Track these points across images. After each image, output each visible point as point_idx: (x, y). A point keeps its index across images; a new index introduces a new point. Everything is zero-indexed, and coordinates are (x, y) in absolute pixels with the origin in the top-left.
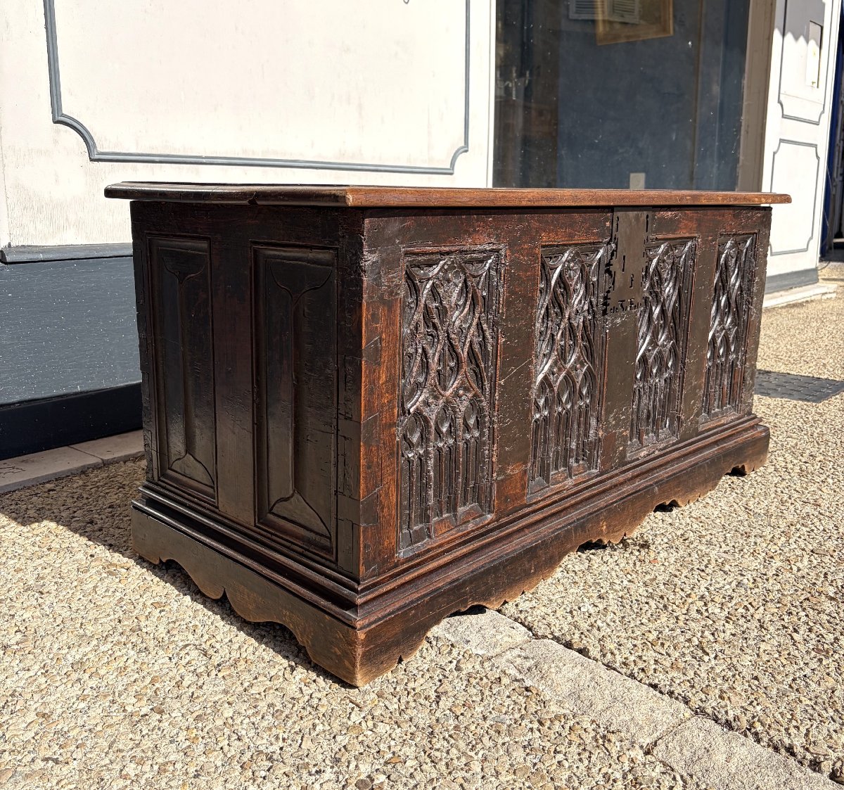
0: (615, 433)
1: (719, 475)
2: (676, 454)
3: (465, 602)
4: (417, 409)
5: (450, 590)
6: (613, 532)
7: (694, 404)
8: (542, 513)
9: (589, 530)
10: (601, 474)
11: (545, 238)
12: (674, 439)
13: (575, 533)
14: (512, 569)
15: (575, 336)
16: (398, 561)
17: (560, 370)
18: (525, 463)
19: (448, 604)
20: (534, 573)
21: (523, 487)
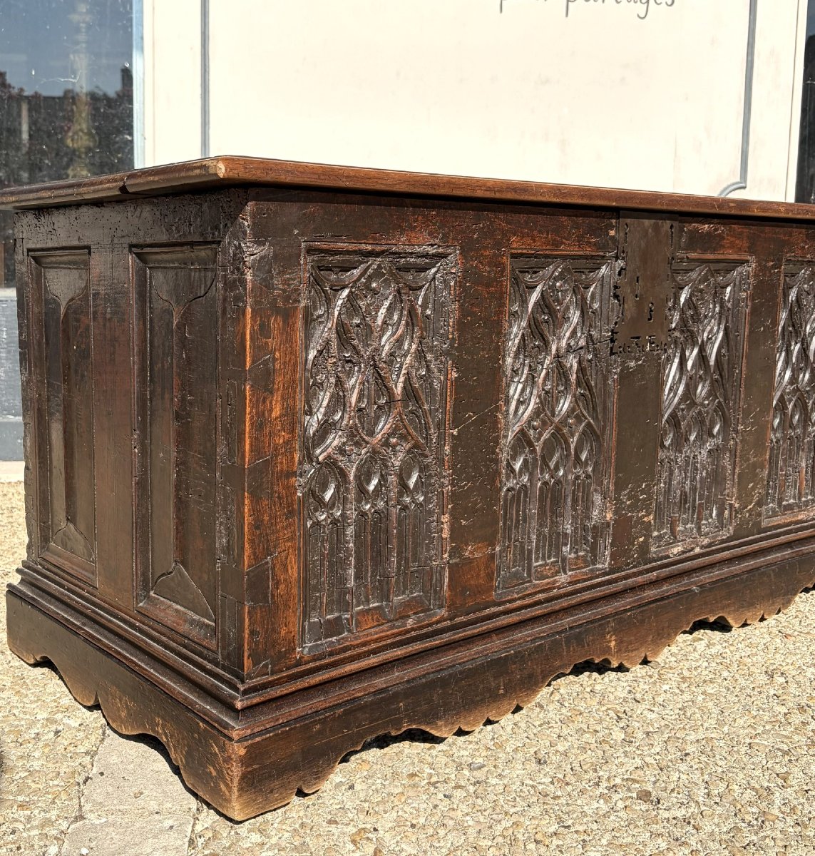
0: (632, 517)
1: (793, 589)
2: (726, 554)
3: (398, 723)
4: (329, 457)
5: (372, 703)
6: (627, 650)
7: (753, 488)
8: (519, 615)
9: (588, 645)
10: (612, 571)
11: (516, 244)
12: (724, 534)
13: (568, 647)
14: (469, 685)
15: (567, 379)
16: (301, 658)
17: (544, 423)
18: (492, 545)
19: (371, 722)
20: (504, 695)
21: (490, 577)
